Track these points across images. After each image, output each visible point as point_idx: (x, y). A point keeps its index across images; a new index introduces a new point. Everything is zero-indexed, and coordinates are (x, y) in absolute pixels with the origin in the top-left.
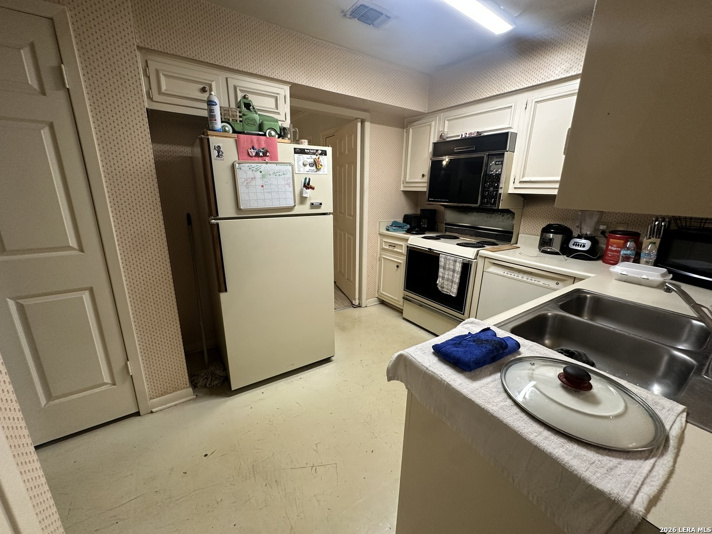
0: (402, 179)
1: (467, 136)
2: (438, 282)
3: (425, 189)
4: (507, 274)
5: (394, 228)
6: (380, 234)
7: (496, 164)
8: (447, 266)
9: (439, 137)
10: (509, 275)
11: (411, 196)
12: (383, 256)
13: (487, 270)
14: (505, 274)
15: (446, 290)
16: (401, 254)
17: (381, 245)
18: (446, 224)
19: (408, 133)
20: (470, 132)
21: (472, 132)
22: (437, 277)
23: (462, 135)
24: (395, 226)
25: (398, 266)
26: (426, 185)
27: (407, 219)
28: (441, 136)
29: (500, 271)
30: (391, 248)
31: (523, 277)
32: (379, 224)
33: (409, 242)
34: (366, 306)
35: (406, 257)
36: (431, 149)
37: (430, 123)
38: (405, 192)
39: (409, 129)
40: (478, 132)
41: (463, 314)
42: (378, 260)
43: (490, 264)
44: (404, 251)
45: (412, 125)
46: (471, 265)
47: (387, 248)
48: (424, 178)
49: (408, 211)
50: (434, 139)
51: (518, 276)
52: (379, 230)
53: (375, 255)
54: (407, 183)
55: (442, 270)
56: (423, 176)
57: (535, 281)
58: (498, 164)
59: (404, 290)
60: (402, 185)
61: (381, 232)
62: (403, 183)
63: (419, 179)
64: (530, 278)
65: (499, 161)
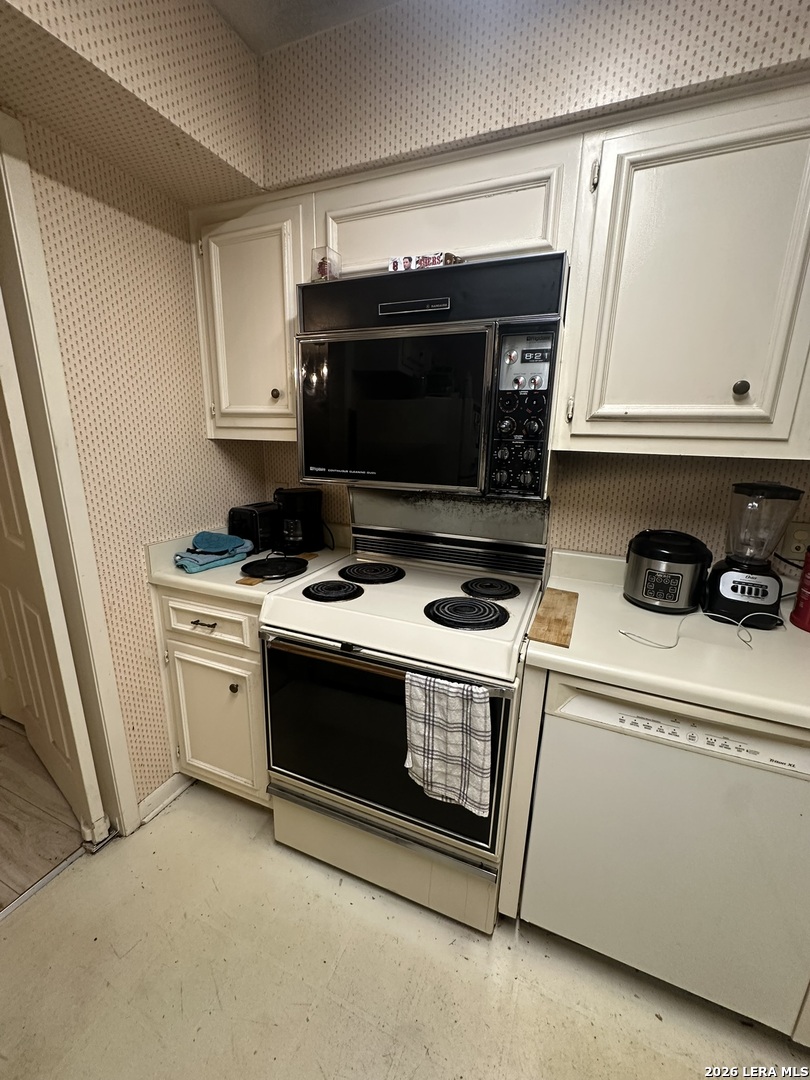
0: (208, 403)
1: (414, 266)
2: (408, 764)
3: (290, 436)
4: (634, 724)
5: (202, 559)
6: (156, 586)
7: (524, 361)
8: (438, 714)
9: (316, 270)
10: (641, 730)
11: (243, 454)
12: (178, 654)
13: (557, 712)
14: (627, 726)
15: (442, 792)
16: (240, 649)
17: (165, 619)
18: (356, 530)
19: (204, 256)
20: (421, 255)
21: (430, 253)
22: (401, 747)
23: (395, 264)
24: (204, 550)
25: (234, 689)
26: (292, 423)
27: (239, 522)
28: (322, 267)
29: (608, 716)
30: (199, 630)
31: (692, 738)
32: (148, 556)
33: (263, 619)
34: (142, 824)
35: (259, 657)
36: (292, 309)
37: (277, 226)
38: (224, 445)
39: (208, 243)
40: (448, 256)
41: (492, 850)
42: (161, 665)
43: (567, 692)
44: (249, 640)
45: (217, 231)
46: (508, 702)
47: (188, 628)
48: (280, 400)
49: (239, 496)
50: (297, 272)
51: (674, 733)
52: (149, 571)
53: (149, 653)
54: (225, 415)
55: (422, 726)
56: (276, 394)
57: (739, 750)
58: (533, 360)
59: (270, 768)
60: (209, 423)
61: (159, 579)
62: (213, 417)
63: (265, 406)
64: (720, 742)
65: (533, 352)
